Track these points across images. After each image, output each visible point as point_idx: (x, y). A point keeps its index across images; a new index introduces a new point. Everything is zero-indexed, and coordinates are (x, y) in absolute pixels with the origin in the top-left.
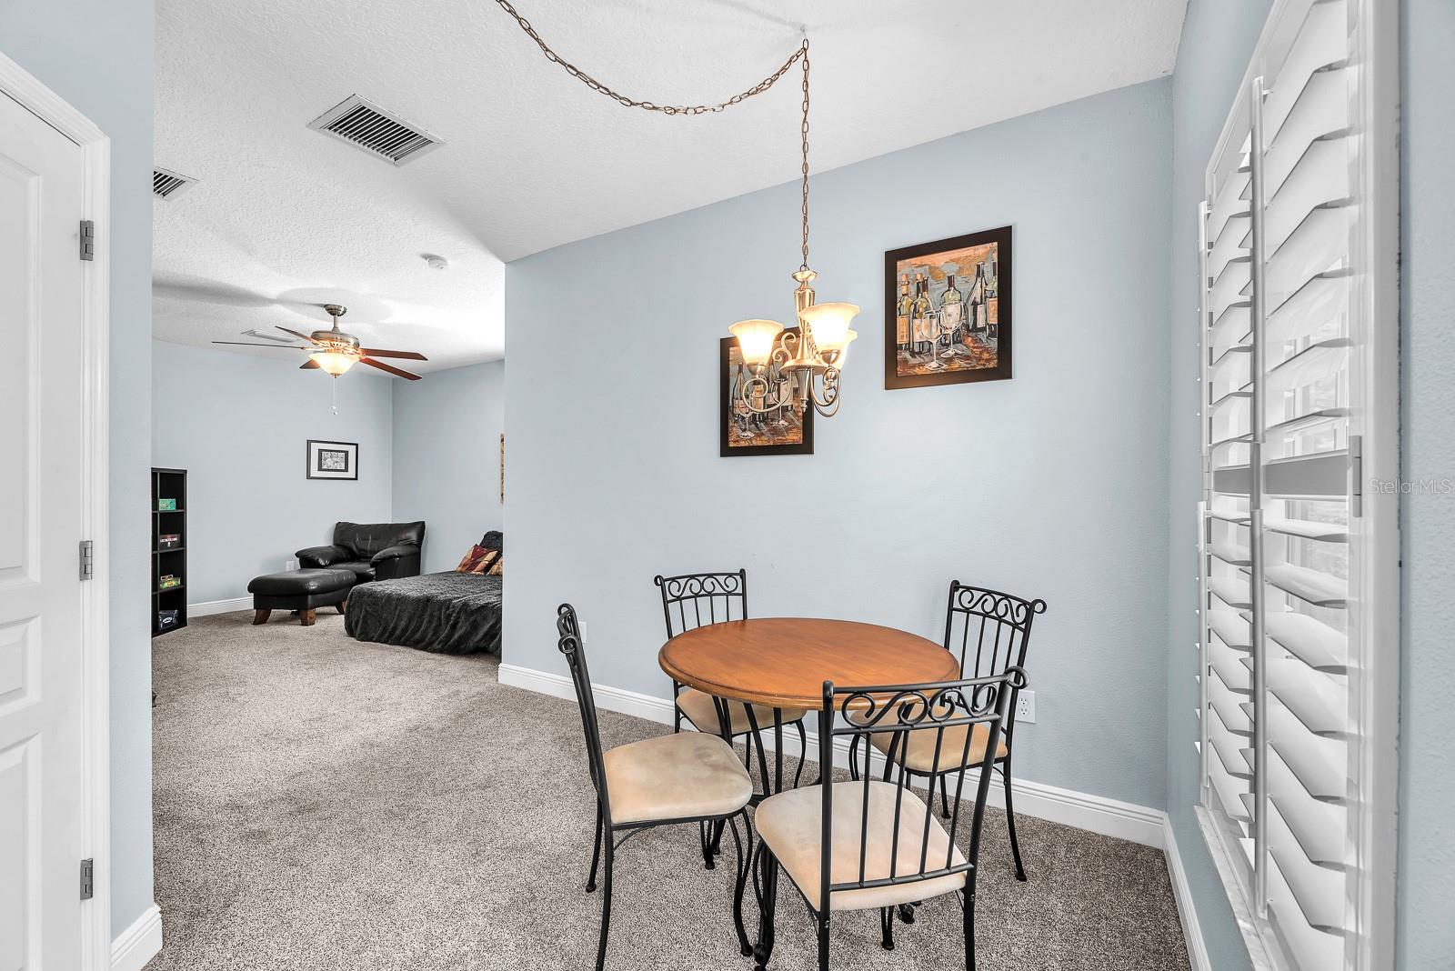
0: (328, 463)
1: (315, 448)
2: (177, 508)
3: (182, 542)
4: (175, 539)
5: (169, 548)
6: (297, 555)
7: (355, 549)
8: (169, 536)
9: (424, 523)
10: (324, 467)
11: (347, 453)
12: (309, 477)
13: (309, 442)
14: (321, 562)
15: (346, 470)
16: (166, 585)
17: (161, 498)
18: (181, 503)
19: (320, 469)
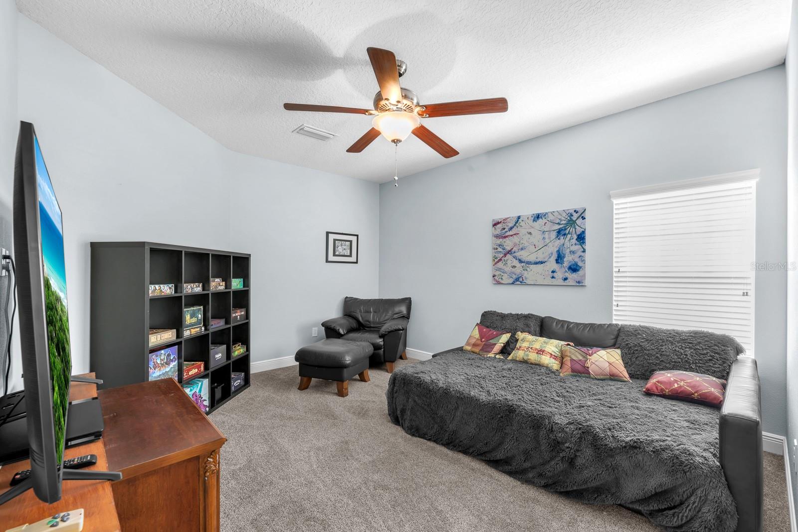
0: (340, 250)
1: (332, 237)
2: (244, 287)
3: (247, 316)
4: (243, 313)
5: (239, 321)
6: (323, 325)
7: (360, 319)
8: (239, 311)
9: (410, 298)
10: (337, 253)
11: (351, 242)
12: (327, 261)
13: (328, 233)
14: (341, 332)
15: (350, 256)
16: (236, 353)
17: (233, 278)
18: (246, 283)
19: (334, 255)
